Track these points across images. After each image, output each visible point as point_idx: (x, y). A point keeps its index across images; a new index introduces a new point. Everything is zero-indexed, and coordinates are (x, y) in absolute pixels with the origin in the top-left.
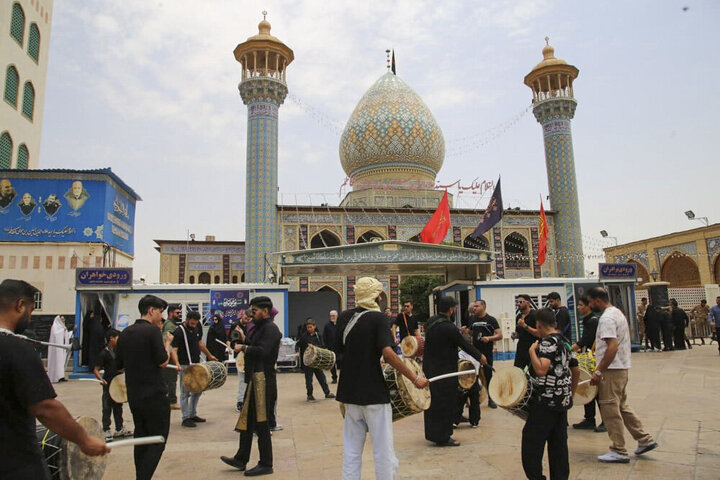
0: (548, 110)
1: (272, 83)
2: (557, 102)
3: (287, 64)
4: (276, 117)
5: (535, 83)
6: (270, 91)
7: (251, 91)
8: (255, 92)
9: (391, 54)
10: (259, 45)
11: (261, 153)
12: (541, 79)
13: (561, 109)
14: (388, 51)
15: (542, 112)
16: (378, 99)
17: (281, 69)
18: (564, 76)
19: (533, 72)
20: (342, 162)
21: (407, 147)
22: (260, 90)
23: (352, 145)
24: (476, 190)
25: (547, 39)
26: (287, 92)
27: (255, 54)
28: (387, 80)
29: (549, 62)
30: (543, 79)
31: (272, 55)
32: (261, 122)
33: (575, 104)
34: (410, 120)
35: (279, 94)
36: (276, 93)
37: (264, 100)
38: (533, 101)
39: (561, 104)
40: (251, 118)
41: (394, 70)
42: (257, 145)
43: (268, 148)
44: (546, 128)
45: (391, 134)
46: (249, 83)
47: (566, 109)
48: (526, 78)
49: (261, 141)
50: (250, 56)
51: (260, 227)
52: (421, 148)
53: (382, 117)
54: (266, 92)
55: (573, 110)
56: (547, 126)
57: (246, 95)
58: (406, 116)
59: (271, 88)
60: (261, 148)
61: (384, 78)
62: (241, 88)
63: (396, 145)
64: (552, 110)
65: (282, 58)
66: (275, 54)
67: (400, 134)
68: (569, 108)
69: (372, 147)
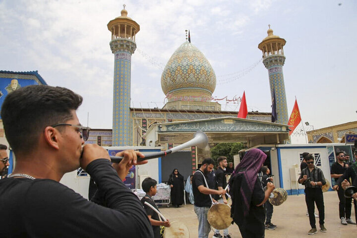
0: (271, 61)
1: (128, 42)
2: (276, 57)
3: (136, 33)
4: (130, 60)
5: (264, 47)
6: (127, 46)
7: (117, 46)
8: (119, 46)
9: (188, 32)
10: (121, 21)
11: (122, 79)
12: (267, 45)
13: (278, 61)
14: (186, 31)
15: (268, 63)
16: (181, 54)
17: (133, 35)
18: (279, 44)
19: (263, 42)
20: (162, 87)
21: (198, 79)
22: (122, 45)
23: (168, 78)
24: (235, 102)
25: (269, 26)
26: (136, 47)
27: (119, 26)
28: (186, 45)
29: (271, 37)
30: (268, 45)
31: (129, 27)
32: (122, 62)
33: (285, 58)
34: (199, 65)
35: (132, 48)
36: (130, 47)
37: (124, 51)
38: (263, 56)
39: (278, 58)
40: (116, 60)
41: (189, 40)
42: (120, 75)
43: (126, 76)
44: (270, 70)
45: (190, 72)
46: (116, 41)
47: (280, 60)
48: (259, 45)
49: (122, 72)
50: (117, 27)
51: (121, 120)
52: (205, 80)
53: (185, 64)
54: (125, 46)
55: (284, 61)
56: (271, 69)
57: (114, 48)
58: (197, 63)
59: (128, 44)
60: (122, 76)
61: (184, 44)
62: (111, 44)
63: (192, 78)
64: (273, 61)
65: (133, 29)
66: (130, 26)
67: (194, 72)
68: (281, 60)
69: (179, 79)
